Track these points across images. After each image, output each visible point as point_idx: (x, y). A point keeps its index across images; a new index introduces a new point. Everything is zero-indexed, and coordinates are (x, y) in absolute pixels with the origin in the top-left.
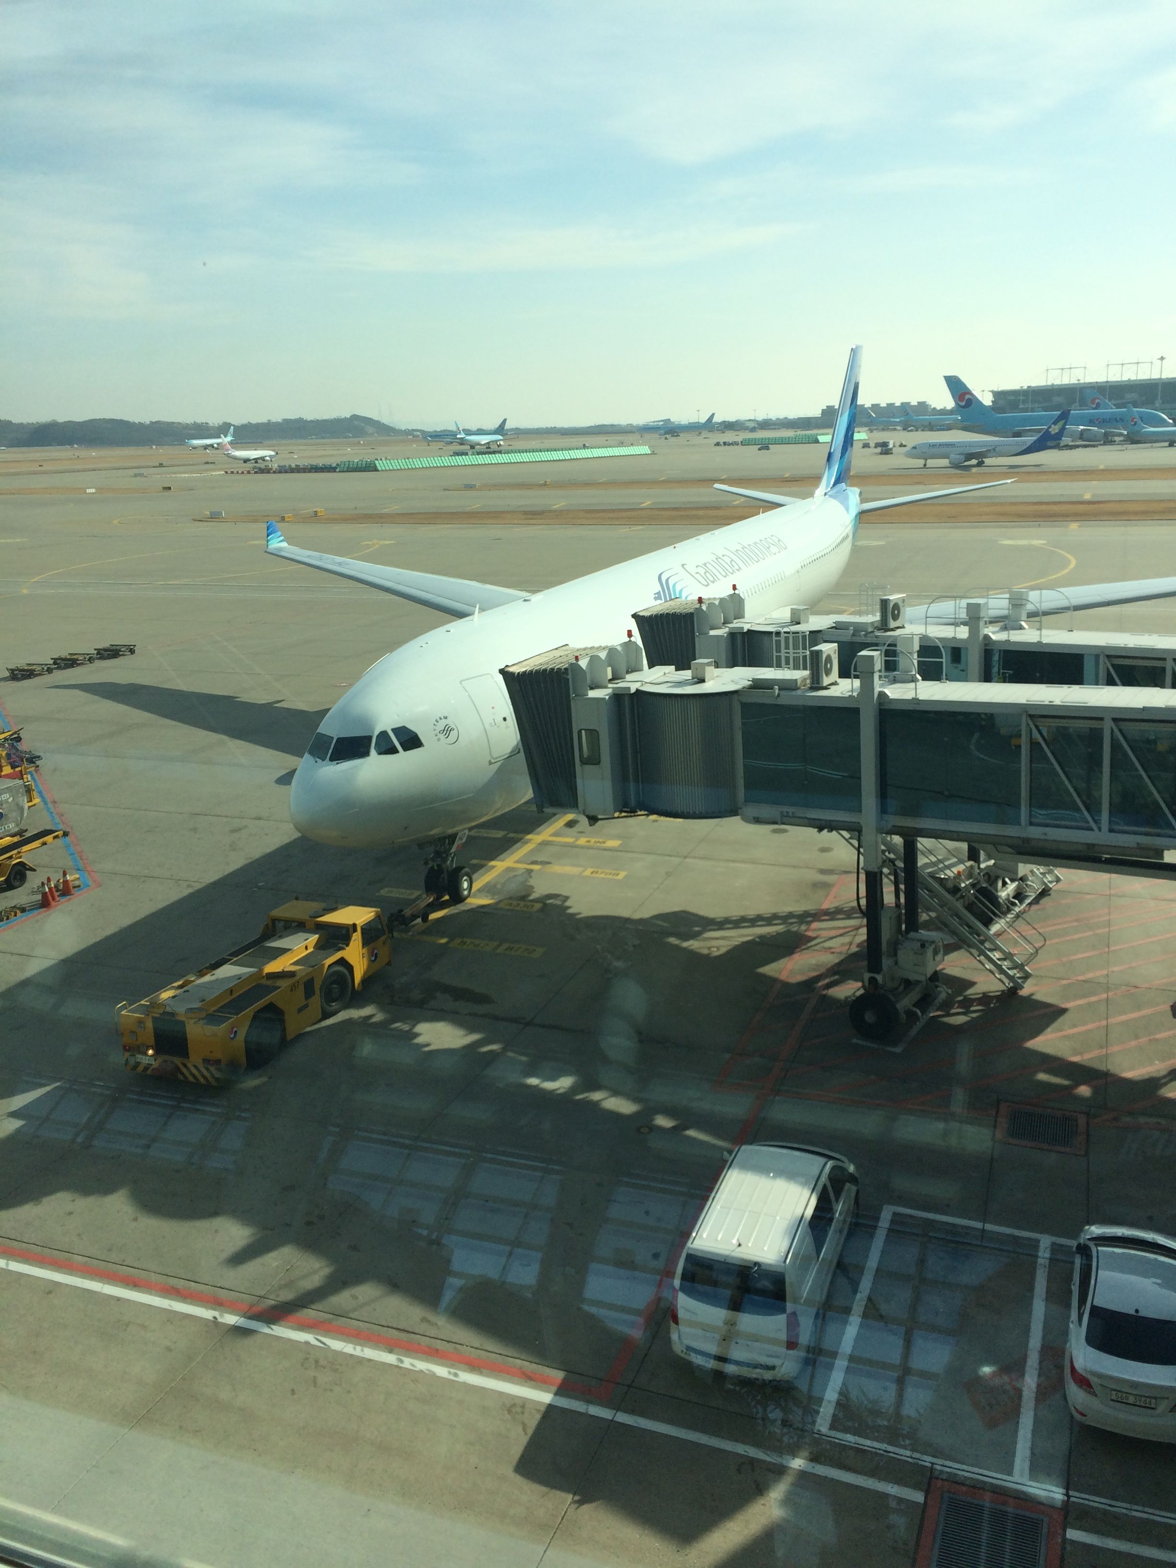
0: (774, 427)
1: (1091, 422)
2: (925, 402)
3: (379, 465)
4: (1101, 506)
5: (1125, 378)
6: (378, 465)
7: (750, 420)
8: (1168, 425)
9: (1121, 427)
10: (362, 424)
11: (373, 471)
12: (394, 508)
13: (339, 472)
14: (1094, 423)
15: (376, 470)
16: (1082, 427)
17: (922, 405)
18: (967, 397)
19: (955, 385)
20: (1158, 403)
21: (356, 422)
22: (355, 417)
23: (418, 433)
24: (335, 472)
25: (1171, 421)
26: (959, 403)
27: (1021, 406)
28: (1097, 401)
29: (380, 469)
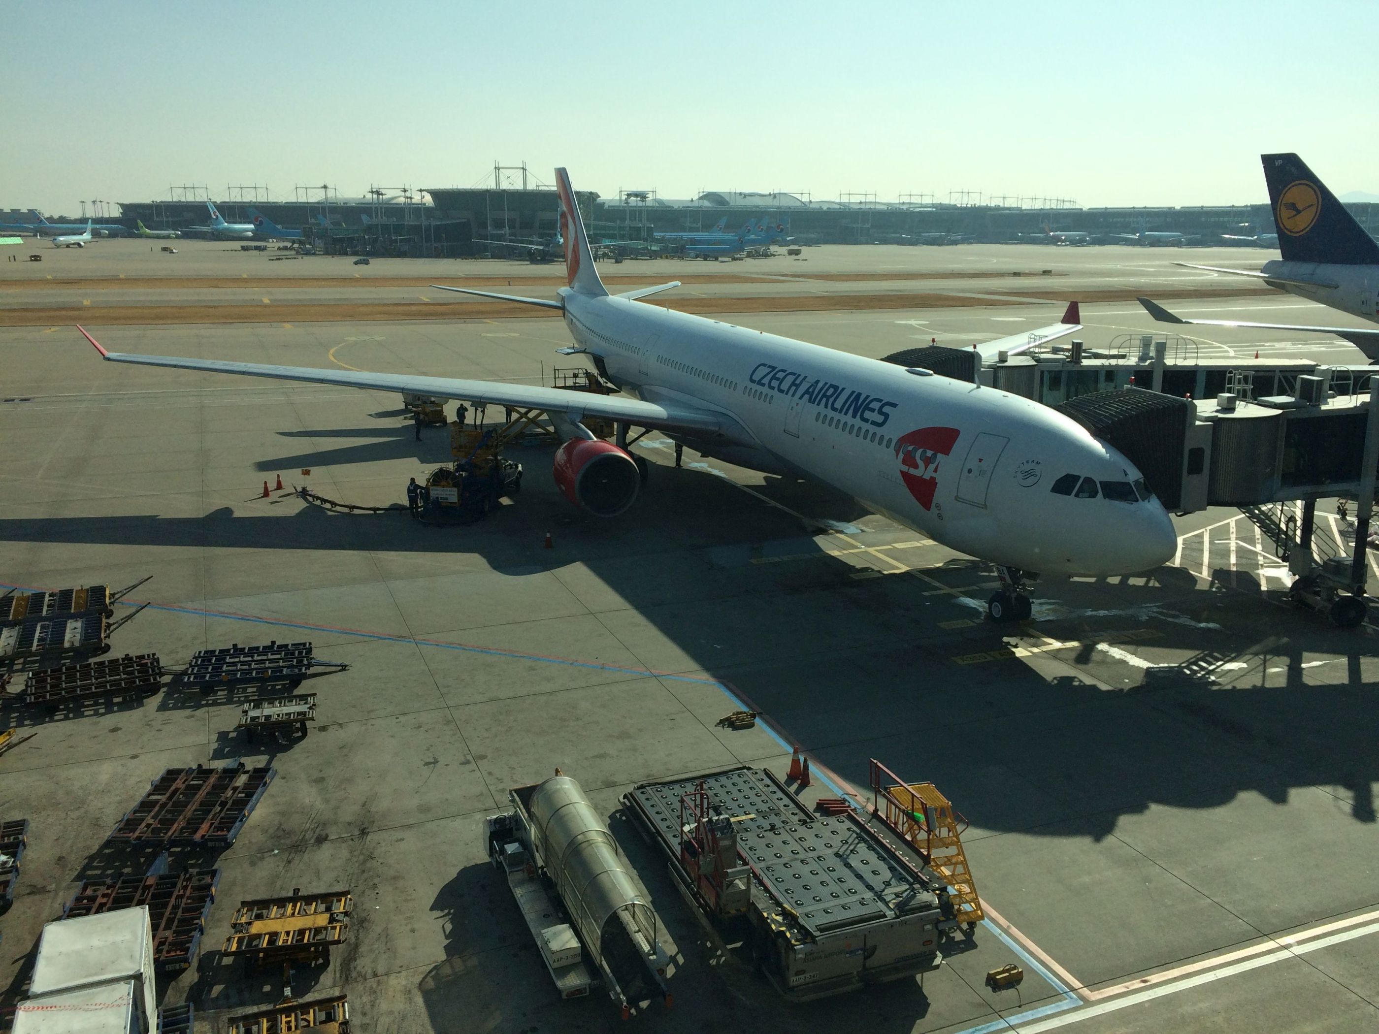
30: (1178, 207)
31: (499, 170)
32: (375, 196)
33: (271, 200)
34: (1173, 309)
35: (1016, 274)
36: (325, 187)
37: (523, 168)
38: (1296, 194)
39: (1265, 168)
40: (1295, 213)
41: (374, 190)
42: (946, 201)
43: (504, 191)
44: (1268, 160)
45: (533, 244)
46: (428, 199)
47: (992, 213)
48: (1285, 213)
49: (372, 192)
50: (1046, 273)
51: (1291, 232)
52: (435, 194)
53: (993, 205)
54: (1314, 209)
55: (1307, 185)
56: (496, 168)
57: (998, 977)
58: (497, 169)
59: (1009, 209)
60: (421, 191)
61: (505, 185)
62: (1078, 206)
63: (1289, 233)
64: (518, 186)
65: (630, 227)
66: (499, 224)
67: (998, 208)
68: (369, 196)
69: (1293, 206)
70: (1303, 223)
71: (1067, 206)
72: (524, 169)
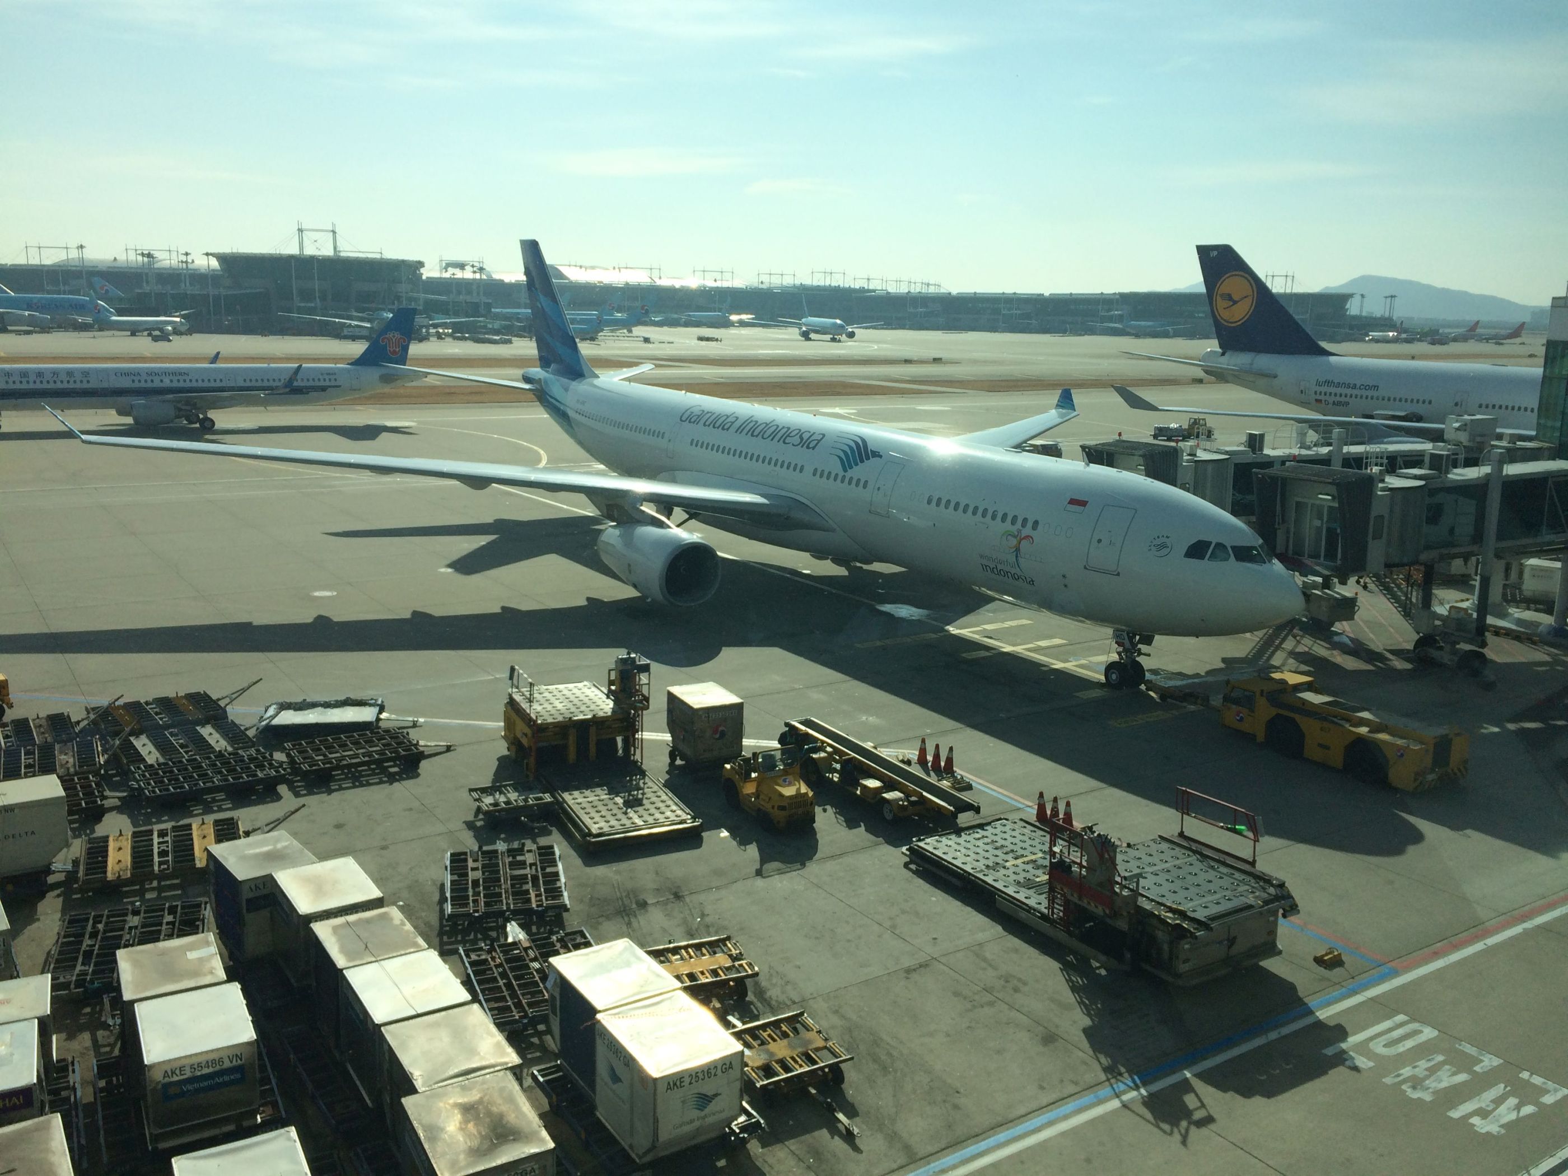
30: (1047, 294)
31: (302, 231)
32: (146, 259)
34: (1147, 395)
35: (907, 362)
36: (82, 247)
37: (332, 231)
38: (1233, 284)
39: (1200, 258)
40: (1231, 303)
41: (145, 252)
42: (808, 281)
43: (313, 258)
44: (1203, 251)
45: (352, 320)
46: (214, 263)
47: (858, 295)
48: (1221, 304)
49: (143, 255)
50: (937, 360)
51: (1228, 322)
52: (222, 258)
53: (857, 287)
54: (1249, 301)
55: (1242, 276)
56: (298, 229)
57: (1326, 958)
58: (300, 230)
59: (874, 291)
60: (207, 254)
61: (310, 251)
62: (942, 291)
63: (1226, 324)
64: (327, 251)
65: (466, 302)
66: (307, 295)
67: (862, 290)
69: (1229, 297)
70: (1239, 313)
71: (932, 290)
72: (334, 232)
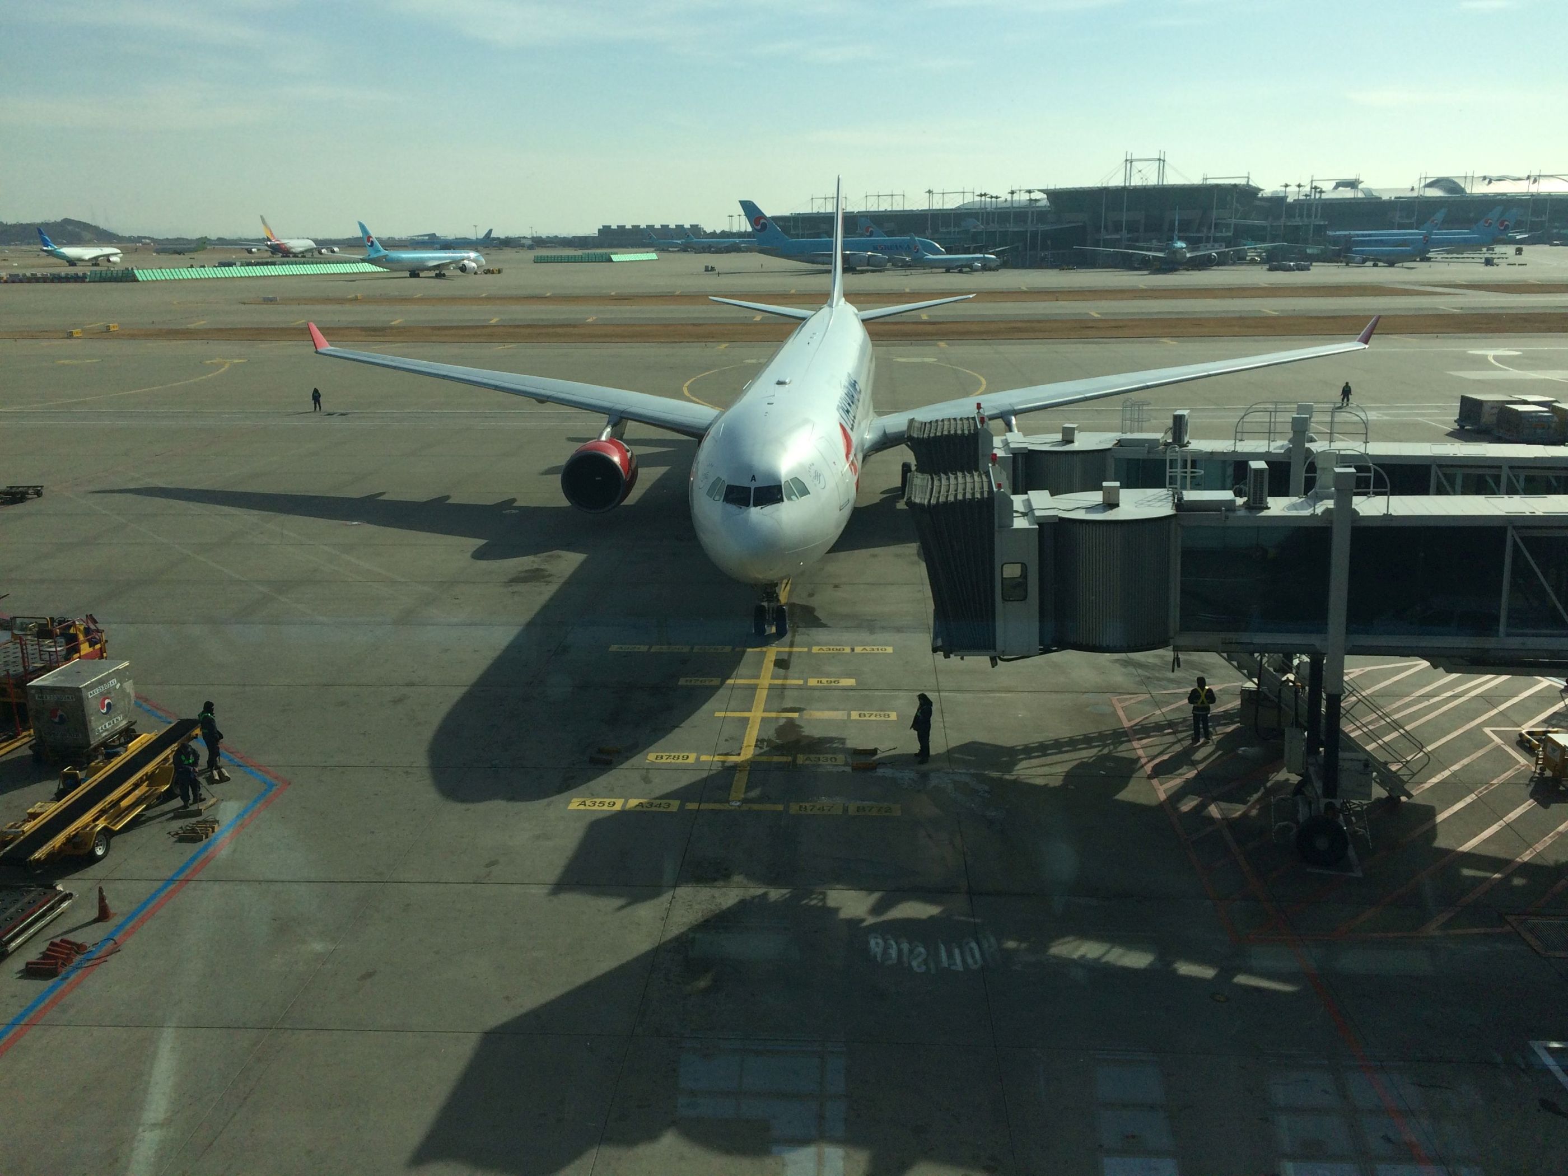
0: (549, 245)
1: (875, 249)
2: (698, 225)
3: (140, 274)
4: (938, 326)
5: (882, 209)
6: (138, 275)
7: (524, 238)
8: (941, 253)
9: (904, 254)
10: (77, 230)
11: (132, 281)
12: (201, 323)
13: (89, 282)
14: (877, 249)
15: (134, 280)
16: (869, 253)
17: (695, 228)
18: (762, 221)
19: (750, 209)
20: (929, 232)
21: (70, 228)
22: (67, 221)
23: (148, 241)
24: (84, 282)
25: (943, 250)
26: (756, 227)
27: (793, 232)
28: (871, 229)
29: (140, 279)
31: (1131, 162)
33: (907, 208)
37: (1159, 160)
43: (1134, 187)
46: (1043, 199)
52: (1054, 193)
56: (1126, 160)
61: (1136, 181)
64: (1152, 181)
66: (1115, 227)
68: (978, 199)
72: (1163, 160)
